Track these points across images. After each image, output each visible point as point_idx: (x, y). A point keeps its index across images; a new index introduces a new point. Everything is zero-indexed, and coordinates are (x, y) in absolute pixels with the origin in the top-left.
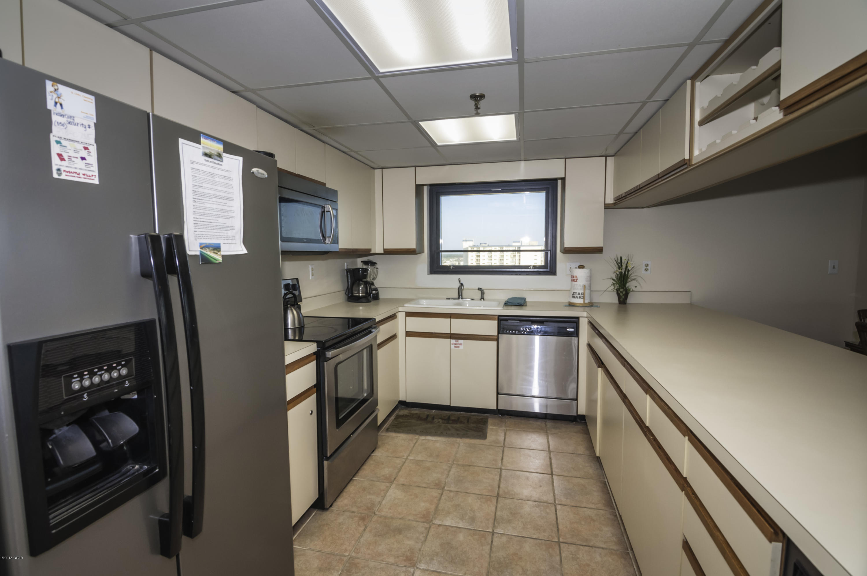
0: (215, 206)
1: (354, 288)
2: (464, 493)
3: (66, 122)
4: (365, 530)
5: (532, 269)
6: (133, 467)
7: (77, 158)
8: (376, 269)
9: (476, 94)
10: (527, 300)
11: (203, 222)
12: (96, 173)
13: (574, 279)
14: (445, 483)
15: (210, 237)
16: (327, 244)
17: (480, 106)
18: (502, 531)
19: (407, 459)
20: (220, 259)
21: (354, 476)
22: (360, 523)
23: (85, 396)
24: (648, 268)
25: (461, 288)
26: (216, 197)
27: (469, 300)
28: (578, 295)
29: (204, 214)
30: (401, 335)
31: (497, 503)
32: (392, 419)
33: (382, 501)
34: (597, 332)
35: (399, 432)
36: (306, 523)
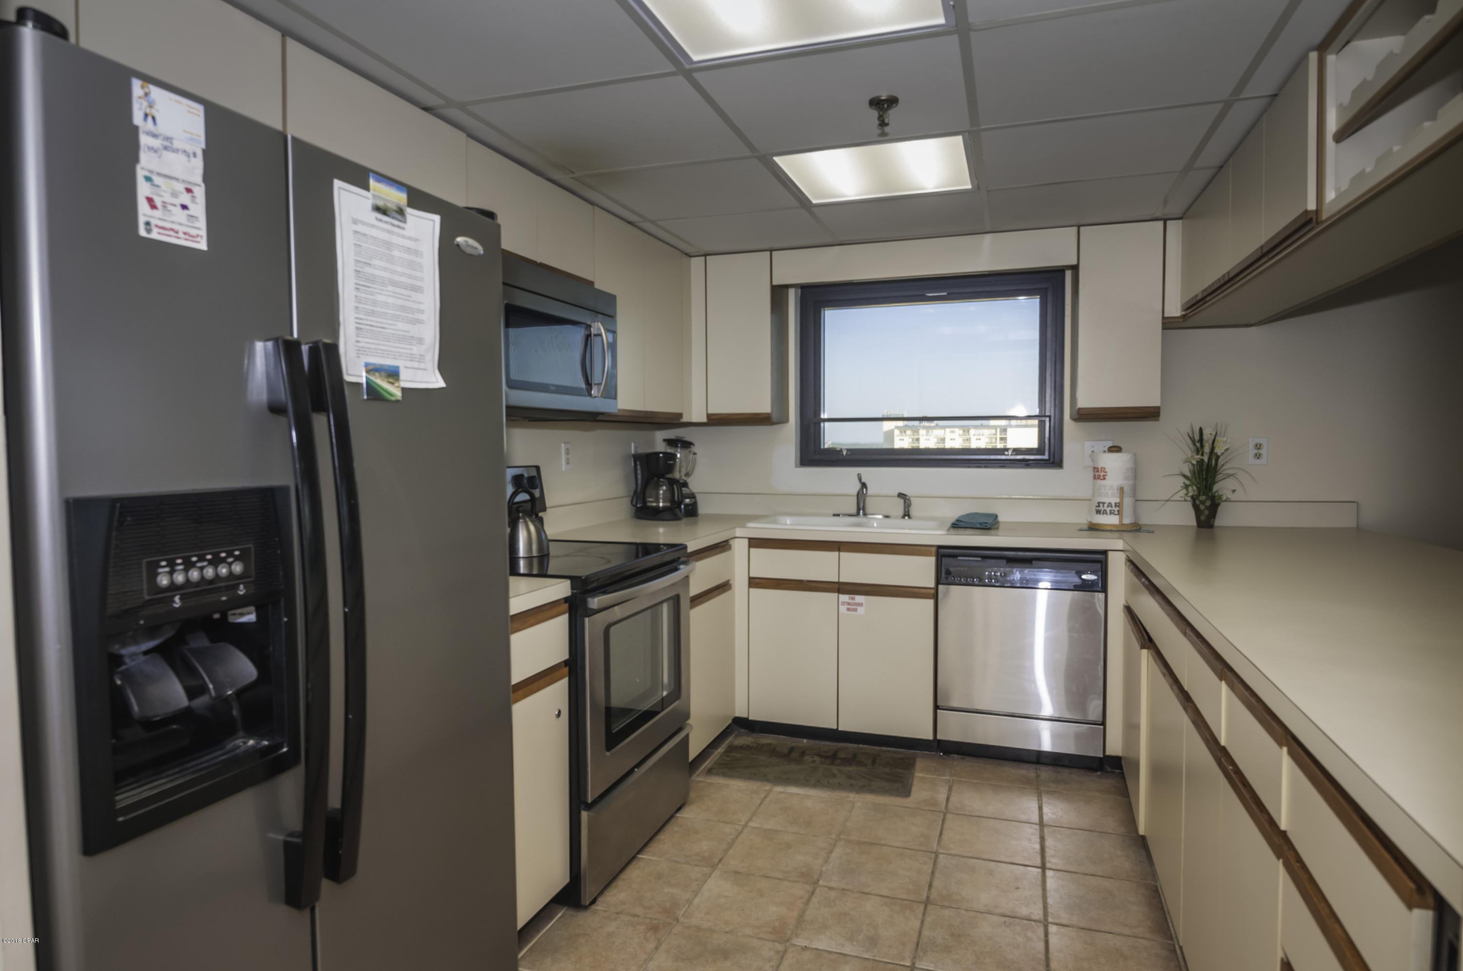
0: (391, 300)
1: (648, 492)
2: (858, 892)
3: (161, 147)
4: (657, 948)
5: (1012, 455)
6: (245, 743)
7: (175, 205)
8: (691, 455)
9: (880, 97)
10: (1000, 519)
11: (371, 326)
12: (203, 232)
13: (1098, 474)
14: (821, 873)
15: (383, 354)
16: (595, 397)
17: (889, 120)
18: (933, 965)
19: (745, 826)
20: (398, 394)
21: (639, 852)
22: (648, 935)
23: (177, 599)
24: (1261, 451)
25: (863, 491)
26: (394, 283)
27: (880, 517)
28: (1108, 506)
29: (372, 313)
30: (740, 583)
31: (924, 914)
32: (719, 753)
33: (694, 899)
34: (1143, 580)
35: (731, 777)
36: (544, 930)
